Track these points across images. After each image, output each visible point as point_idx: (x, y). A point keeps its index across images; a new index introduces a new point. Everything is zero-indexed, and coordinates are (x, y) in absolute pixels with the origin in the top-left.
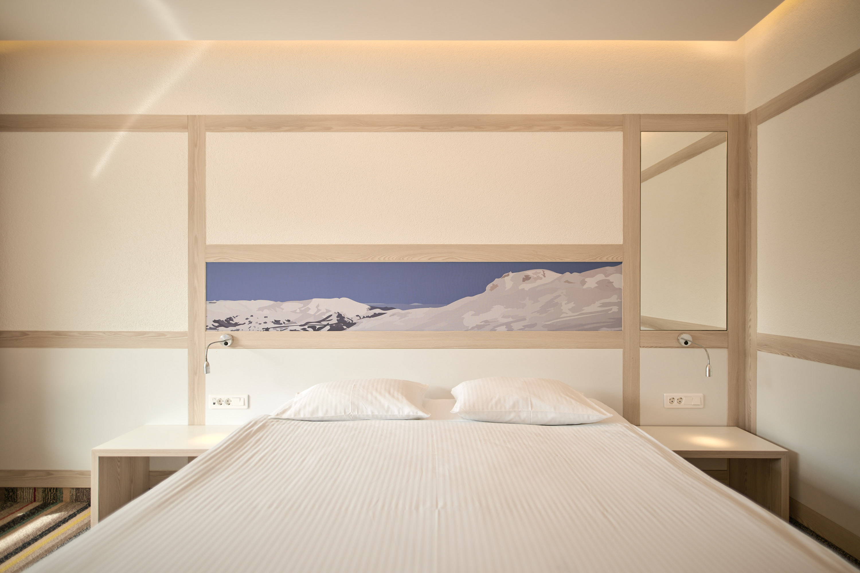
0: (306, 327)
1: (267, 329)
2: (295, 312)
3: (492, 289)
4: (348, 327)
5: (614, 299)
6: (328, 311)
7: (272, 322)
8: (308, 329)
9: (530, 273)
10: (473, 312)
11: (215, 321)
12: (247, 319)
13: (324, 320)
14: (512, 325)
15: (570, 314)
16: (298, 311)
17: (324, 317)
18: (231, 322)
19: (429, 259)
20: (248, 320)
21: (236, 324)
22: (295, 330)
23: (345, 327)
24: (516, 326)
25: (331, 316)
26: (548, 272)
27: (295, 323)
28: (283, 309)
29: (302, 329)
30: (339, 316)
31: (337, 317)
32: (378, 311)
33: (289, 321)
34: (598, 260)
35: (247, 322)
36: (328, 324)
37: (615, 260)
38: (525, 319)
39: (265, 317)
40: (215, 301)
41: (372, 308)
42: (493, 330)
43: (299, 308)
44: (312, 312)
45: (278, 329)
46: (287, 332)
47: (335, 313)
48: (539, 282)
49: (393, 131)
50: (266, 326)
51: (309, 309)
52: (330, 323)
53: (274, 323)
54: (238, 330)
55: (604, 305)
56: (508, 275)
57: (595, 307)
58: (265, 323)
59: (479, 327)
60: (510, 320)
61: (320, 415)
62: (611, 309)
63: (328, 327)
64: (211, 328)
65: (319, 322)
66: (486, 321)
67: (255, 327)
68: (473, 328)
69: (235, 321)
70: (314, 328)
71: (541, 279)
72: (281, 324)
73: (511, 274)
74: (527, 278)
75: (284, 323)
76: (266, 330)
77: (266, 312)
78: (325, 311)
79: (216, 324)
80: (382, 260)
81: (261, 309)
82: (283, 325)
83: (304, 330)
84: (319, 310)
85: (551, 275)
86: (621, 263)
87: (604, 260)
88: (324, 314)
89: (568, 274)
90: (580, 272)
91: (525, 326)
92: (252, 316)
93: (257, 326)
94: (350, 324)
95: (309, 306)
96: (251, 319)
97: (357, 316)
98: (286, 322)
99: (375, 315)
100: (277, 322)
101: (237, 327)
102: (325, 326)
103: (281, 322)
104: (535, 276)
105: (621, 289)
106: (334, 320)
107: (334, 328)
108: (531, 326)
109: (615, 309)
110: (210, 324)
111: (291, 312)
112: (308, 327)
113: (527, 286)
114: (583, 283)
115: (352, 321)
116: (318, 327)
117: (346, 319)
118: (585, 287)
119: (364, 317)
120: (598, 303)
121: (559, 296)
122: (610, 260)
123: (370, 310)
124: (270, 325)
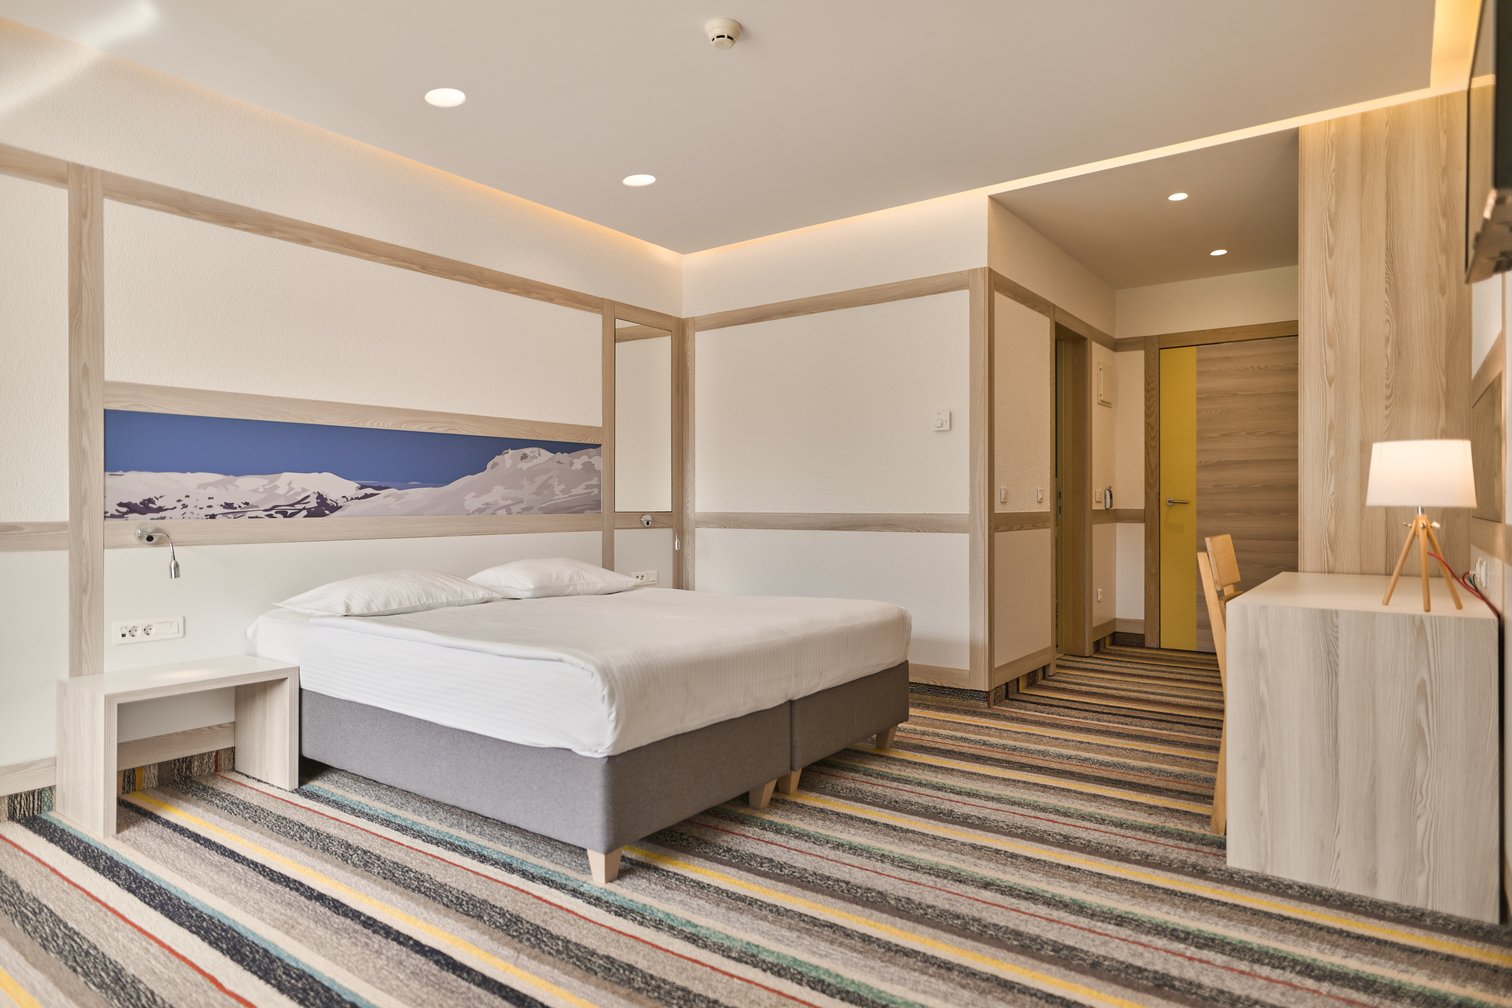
0: (273, 512)
1: (213, 517)
2: (256, 491)
3: (493, 467)
4: (332, 512)
5: (595, 481)
6: (304, 490)
7: (221, 505)
8: (275, 515)
9: (527, 451)
10: (474, 494)
11: (121, 505)
12: (179, 501)
13: (299, 502)
14: (511, 507)
15: (561, 496)
16: (261, 490)
17: (299, 498)
18: (151, 505)
19: (430, 429)
20: (181, 503)
21: (160, 509)
22: (257, 517)
23: (327, 512)
24: (515, 509)
25: (309, 496)
26: (543, 451)
27: (257, 507)
28: (238, 487)
29: (267, 516)
30: (320, 496)
31: (317, 498)
32: (369, 491)
33: (247, 504)
34: (583, 442)
35: (179, 505)
36: (304, 509)
37: (596, 443)
38: (522, 502)
39: (209, 498)
40: (121, 473)
41: (363, 487)
42: (494, 513)
43: (263, 486)
44: (282, 491)
45: (229, 516)
46: (244, 520)
47: (314, 493)
48: (535, 462)
49: (389, 264)
50: (210, 512)
51: (277, 487)
52: (307, 506)
53: (224, 507)
54: (163, 518)
55: (588, 487)
56: (508, 453)
57: (579, 490)
58: (210, 507)
59: (480, 511)
60: (510, 502)
62: (593, 492)
63: (305, 513)
64: (113, 516)
65: (292, 505)
66: (487, 504)
67: (192, 513)
68: (474, 512)
69: (159, 503)
70: (285, 514)
71: (536, 458)
72: (236, 508)
73: (510, 451)
74: (524, 457)
75: (240, 507)
76: (211, 518)
77: (211, 491)
78: (300, 490)
79: (124, 510)
80: (375, 426)
81: (203, 486)
82: (239, 510)
83: (270, 516)
84: (291, 489)
85: (545, 455)
86: (600, 445)
87: (588, 441)
88: (298, 494)
89: (559, 453)
90: (569, 453)
91: (523, 509)
92: (187, 496)
93: (197, 511)
94: (334, 508)
95: (277, 483)
96: (186, 501)
97: (343, 497)
98: (243, 506)
99: (366, 496)
100: (228, 506)
101: (162, 514)
102: (300, 510)
103: (235, 506)
104: (532, 455)
105: (600, 471)
106: (313, 503)
107: (311, 514)
108: (528, 509)
109: (596, 491)
110: (112, 509)
111: (251, 491)
112: (276, 513)
113: (524, 465)
114: (572, 464)
115: (337, 504)
116: (290, 512)
117: (329, 502)
118: (573, 468)
119: (352, 499)
120: (583, 485)
121: (552, 477)
122: (593, 442)
123: (360, 489)
124: (218, 510)
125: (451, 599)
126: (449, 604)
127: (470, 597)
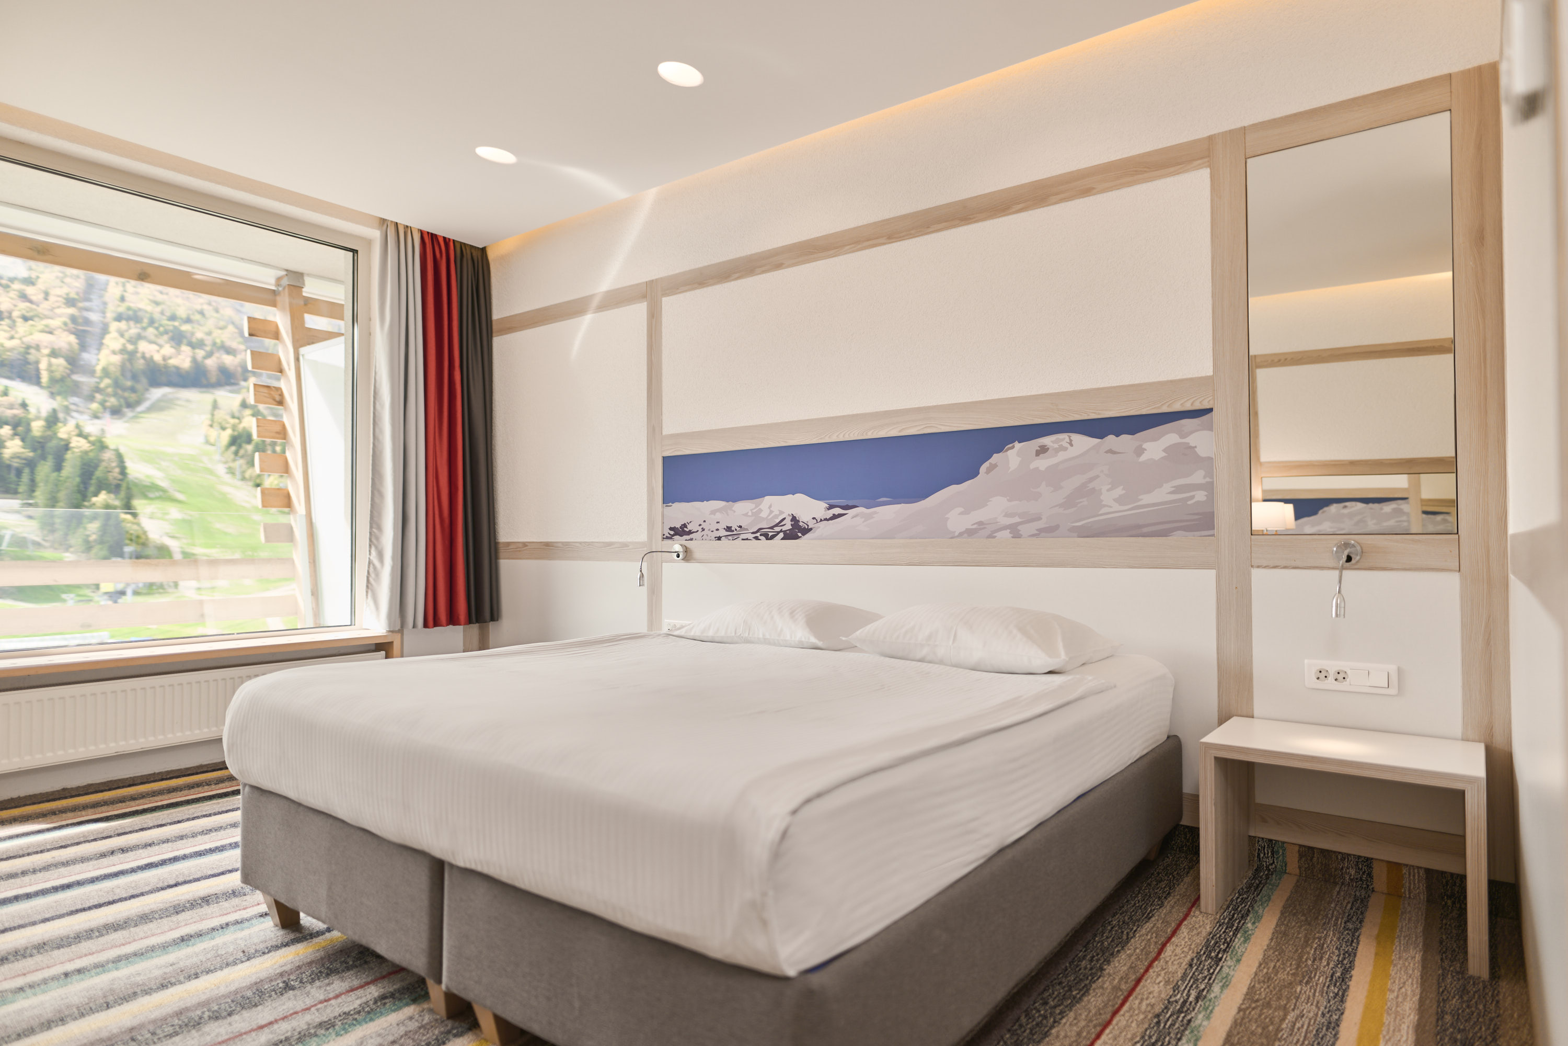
0: (758, 535)
1: (719, 538)
2: (746, 515)
3: (989, 471)
4: (804, 535)
5: (1198, 477)
6: (781, 512)
7: (724, 529)
8: (760, 537)
9: (1047, 441)
10: (961, 509)
11: (671, 529)
12: (700, 525)
13: (777, 525)
14: (1019, 528)
15: (1116, 507)
16: (750, 514)
17: (778, 521)
18: (685, 529)
19: (900, 431)
20: (701, 527)
21: (690, 532)
22: (747, 539)
23: (800, 534)
24: (1025, 530)
25: (784, 519)
26: (1077, 438)
27: (747, 530)
28: (735, 512)
29: (754, 538)
30: (794, 519)
31: (791, 521)
32: (837, 511)
33: (740, 527)
34: (1165, 409)
35: (700, 529)
36: (781, 531)
37: (1198, 406)
38: (1039, 519)
39: (717, 523)
40: (670, 504)
41: (831, 507)
42: (991, 536)
43: (751, 510)
44: (764, 515)
45: (730, 538)
46: (738, 542)
47: (789, 515)
48: (1062, 456)
50: (718, 534)
51: (761, 510)
52: (784, 528)
53: (726, 531)
54: (691, 539)
55: (1178, 490)
56: (1013, 447)
57: (1162, 495)
58: (717, 530)
59: (970, 533)
60: (1017, 520)
61: (710, 634)
62: (1193, 497)
63: (781, 535)
64: (667, 538)
65: (772, 528)
66: (980, 523)
67: (707, 535)
68: (961, 534)
69: (690, 527)
70: (768, 538)
71: (1065, 449)
72: (733, 531)
73: (1017, 445)
74: (1043, 450)
75: (736, 530)
76: (718, 540)
77: (718, 516)
78: (778, 513)
79: (672, 533)
80: (841, 439)
81: (713, 512)
82: (735, 532)
83: (756, 538)
84: (771, 512)
85: (1082, 443)
86: (1211, 410)
87: (1177, 407)
88: (776, 516)
89: (1111, 438)
90: (1133, 434)
91: (1041, 531)
92: (705, 521)
93: (710, 533)
94: (806, 531)
95: (761, 507)
96: (704, 525)
97: (814, 518)
98: (738, 529)
99: (835, 517)
100: (729, 529)
101: (691, 536)
102: (778, 533)
103: (733, 529)
104: (1056, 446)
105: (1212, 458)
106: (788, 526)
107: (790, 535)
108: (1050, 530)
109: (1201, 496)
110: (667, 532)
111: (743, 515)
112: (761, 535)
113: (1042, 463)
114: (1140, 451)
115: (808, 526)
116: (770, 534)
117: (801, 524)
118: (1143, 458)
119: (821, 520)
120: (1168, 487)
121: (1098, 477)
122: (1188, 407)
123: (828, 509)
124: (723, 533)
125: (768, 637)
126: (767, 642)
127: (788, 638)
